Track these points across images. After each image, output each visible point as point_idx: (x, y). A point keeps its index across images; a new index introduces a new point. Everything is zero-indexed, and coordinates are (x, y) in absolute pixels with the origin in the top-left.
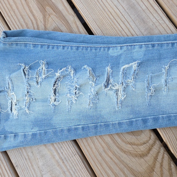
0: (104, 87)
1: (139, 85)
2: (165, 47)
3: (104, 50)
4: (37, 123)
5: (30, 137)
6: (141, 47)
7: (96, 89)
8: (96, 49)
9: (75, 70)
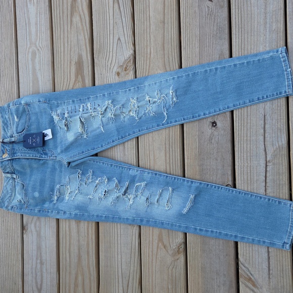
0: (122, 196)
1: (143, 197)
2: (162, 177)
3: (127, 170)
4: (78, 208)
5: (73, 216)
6: (149, 173)
7: (117, 195)
8: (122, 168)
9: (108, 179)
